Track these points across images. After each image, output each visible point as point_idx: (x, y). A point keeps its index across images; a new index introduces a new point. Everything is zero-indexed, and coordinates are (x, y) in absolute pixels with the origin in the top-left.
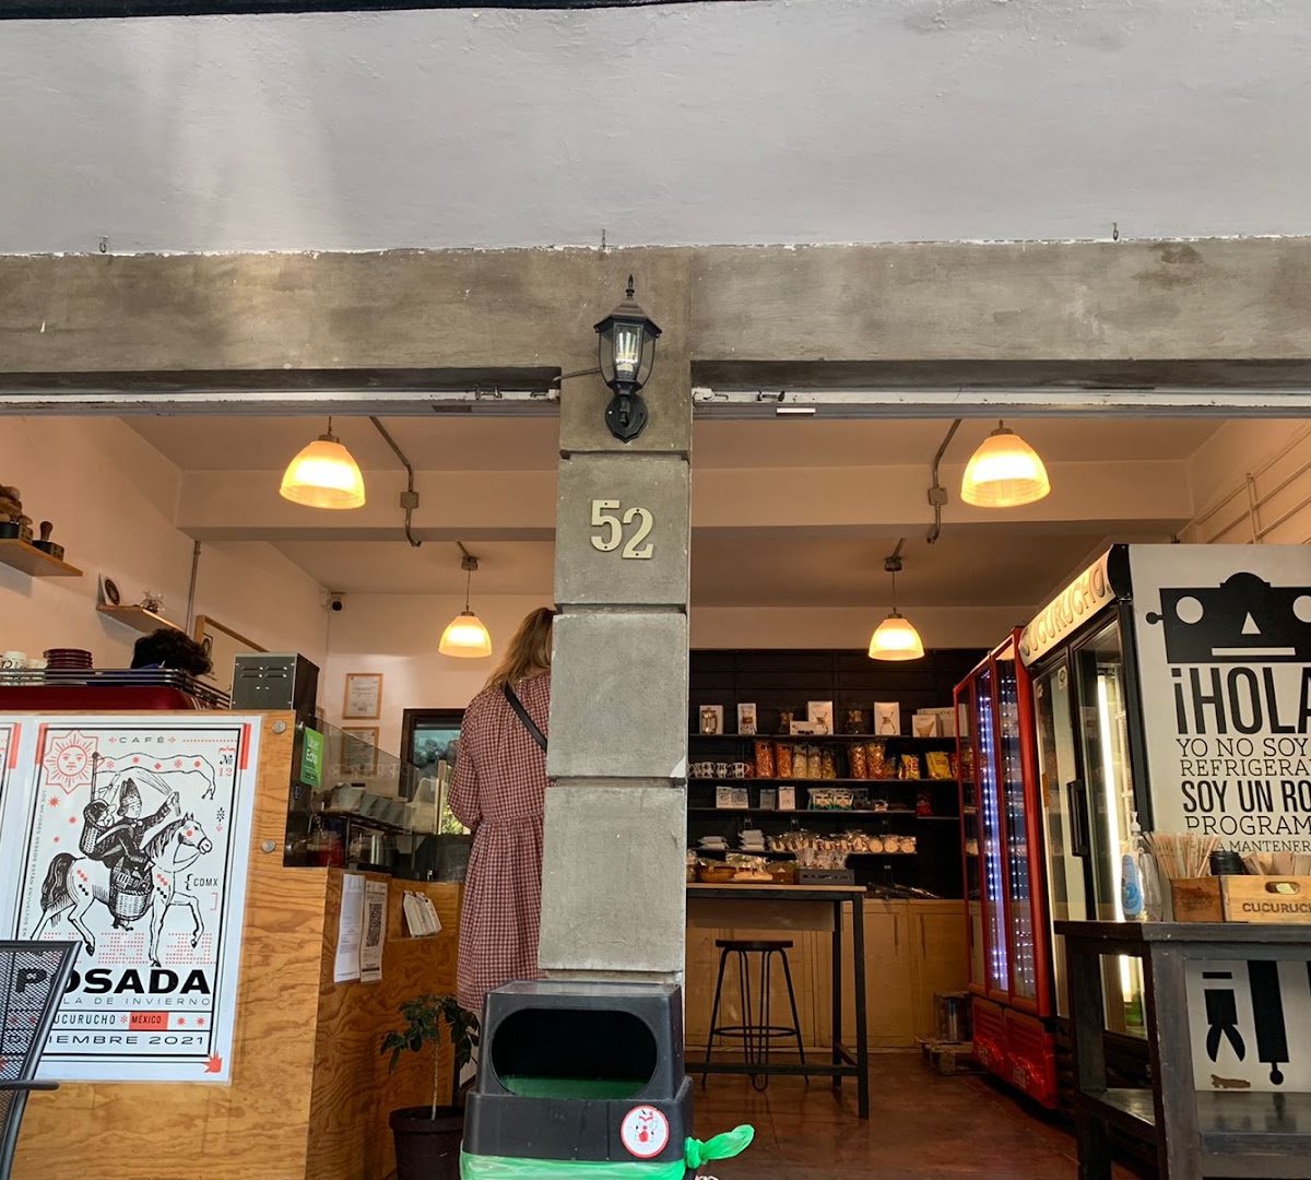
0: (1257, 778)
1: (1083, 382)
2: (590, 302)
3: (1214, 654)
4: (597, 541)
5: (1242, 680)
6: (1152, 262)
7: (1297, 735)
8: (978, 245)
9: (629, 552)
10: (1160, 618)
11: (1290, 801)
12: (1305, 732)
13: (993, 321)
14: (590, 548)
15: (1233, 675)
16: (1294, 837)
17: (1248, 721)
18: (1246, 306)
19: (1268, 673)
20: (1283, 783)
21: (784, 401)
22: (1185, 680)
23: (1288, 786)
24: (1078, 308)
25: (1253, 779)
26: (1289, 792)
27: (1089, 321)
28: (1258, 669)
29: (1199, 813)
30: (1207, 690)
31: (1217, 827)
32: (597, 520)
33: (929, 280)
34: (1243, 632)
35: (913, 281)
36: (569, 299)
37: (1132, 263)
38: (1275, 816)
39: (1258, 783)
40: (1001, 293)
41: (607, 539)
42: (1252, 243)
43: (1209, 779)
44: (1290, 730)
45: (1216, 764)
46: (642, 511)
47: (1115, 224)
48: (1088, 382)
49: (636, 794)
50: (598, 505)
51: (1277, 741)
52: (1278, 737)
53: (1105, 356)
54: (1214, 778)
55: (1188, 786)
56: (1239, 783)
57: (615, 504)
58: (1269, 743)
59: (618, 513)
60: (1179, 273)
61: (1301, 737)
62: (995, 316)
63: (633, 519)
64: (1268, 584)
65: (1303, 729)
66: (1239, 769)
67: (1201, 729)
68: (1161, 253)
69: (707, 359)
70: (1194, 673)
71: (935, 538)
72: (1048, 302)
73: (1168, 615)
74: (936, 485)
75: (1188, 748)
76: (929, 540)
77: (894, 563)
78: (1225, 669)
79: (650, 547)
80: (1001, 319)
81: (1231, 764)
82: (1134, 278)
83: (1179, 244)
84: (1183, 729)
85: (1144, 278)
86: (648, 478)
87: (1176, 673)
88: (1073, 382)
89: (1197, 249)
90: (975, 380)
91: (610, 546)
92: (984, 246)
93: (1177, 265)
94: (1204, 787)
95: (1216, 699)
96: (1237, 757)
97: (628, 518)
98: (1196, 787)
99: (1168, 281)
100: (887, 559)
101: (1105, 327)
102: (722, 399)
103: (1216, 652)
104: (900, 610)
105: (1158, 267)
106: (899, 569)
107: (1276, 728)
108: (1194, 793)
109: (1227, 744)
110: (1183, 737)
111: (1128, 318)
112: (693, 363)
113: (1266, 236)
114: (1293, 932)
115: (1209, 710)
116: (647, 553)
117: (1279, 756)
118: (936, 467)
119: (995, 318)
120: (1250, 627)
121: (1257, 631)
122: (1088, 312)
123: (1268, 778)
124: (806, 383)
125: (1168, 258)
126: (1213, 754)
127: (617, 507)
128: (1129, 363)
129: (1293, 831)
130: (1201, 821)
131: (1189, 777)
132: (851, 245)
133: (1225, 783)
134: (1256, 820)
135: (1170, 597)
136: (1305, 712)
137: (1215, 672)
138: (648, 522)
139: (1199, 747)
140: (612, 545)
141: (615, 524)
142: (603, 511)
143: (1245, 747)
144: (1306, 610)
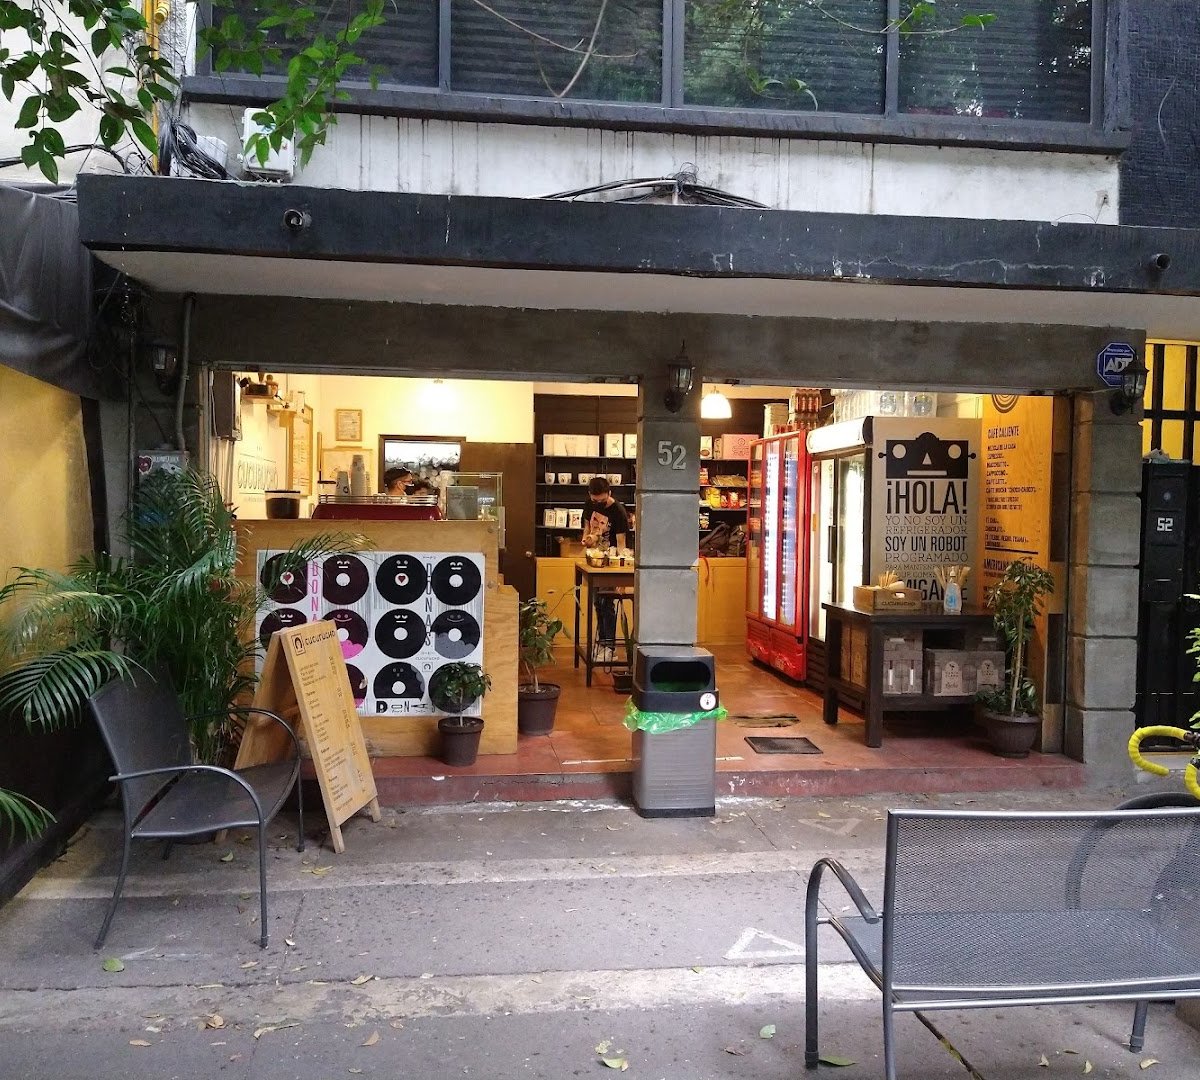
4: (661, 461)
5: (920, 487)
6: (910, 331)
7: (941, 515)
9: (675, 466)
10: (885, 455)
11: (934, 546)
14: (658, 463)
15: (916, 485)
16: (933, 563)
17: (920, 507)
18: (947, 356)
19: (932, 483)
20: (932, 537)
22: (893, 487)
23: (934, 539)
24: (876, 354)
25: (919, 536)
26: (934, 542)
28: (927, 482)
29: (892, 551)
30: (903, 492)
31: (899, 558)
32: (661, 451)
34: (923, 463)
38: (926, 553)
39: (921, 538)
41: (666, 460)
43: (899, 536)
44: (939, 512)
45: (903, 528)
46: (682, 448)
49: (678, 574)
50: (661, 444)
51: (932, 518)
52: (933, 515)
54: (901, 535)
55: (888, 539)
56: (912, 537)
57: (668, 443)
58: (928, 518)
59: (670, 448)
60: (920, 338)
61: (943, 515)
63: (677, 450)
64: (939, 439)
65: (944, 512)
66: (913, 531)
67: (898, 512)
68: (914, 328)
70: (898, 483)
72: (863, 350)
73: (889, 455)
75: (891, 521)
78: (912, 482)
79: (685, 464)
81: (910, 529)
82: (901, 340)
83: (922, 323)
84: (889, 511)
85: (905, 340)
86: (684, 431)
87: (889, 483)
89: (929, 327)
93: (920, 334)
94: (896, 539)
95: (906, 497)
96: (913, 525)
97: (675, 450)
98: (892, 539)
99: (914, 343)
103: (909, 473)
105: (911, 335)
107: (932, 511)
108: (891, 542)
109: (909, 518)
110: (889, 515)
115: (903, 502)
116: (684, 466)
117: (932, 524)
120: (927, 461)
121: (930, 463)
122: (880, 356)
123: (925, 535)
125: (916, 330)
126: (902, 523)
127: (670, 445)
129: (933, 560)
130: (893, 555)
131: (889, 535)
133: (906, 537)
134: (917, 554)
135: (891, 444)
136: (947, 503)
137: (907, 483)
138: (684, 453)
139: (896, 520)
140: (668, 463)
141: (669, 452)
142: (664, 447)
143: (917, 521)
144: (954, 452)
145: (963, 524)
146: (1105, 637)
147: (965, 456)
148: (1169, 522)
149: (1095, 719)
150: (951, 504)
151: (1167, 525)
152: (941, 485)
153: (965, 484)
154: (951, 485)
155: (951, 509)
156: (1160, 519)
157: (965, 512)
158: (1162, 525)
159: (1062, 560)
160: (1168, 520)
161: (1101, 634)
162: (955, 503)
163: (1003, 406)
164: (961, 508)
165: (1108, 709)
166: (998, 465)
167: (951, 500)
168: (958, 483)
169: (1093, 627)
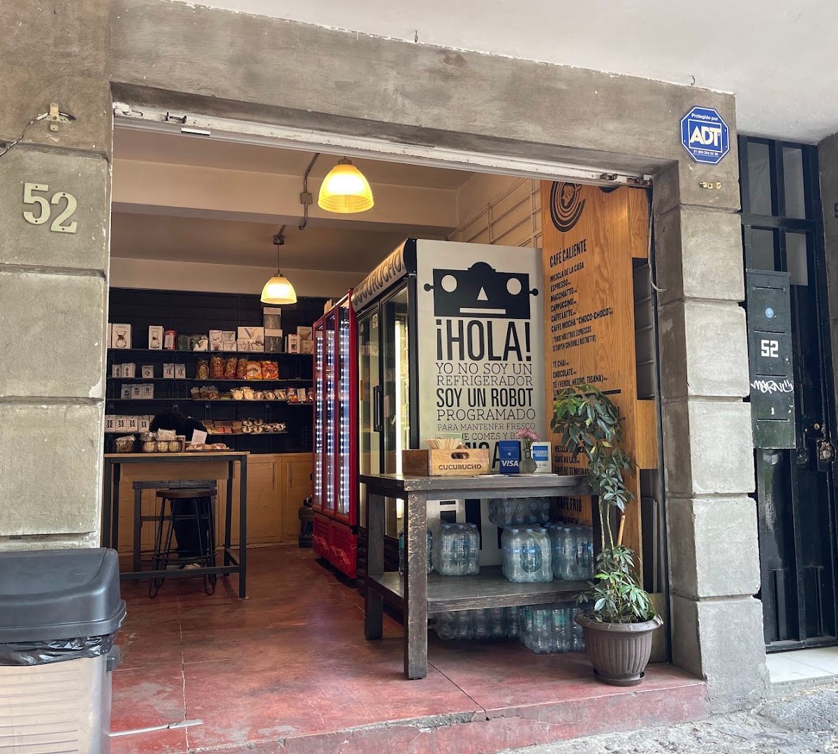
0: (478, 387)
1: (390, 137)
2: (24, 22)
3: (461, 312)
4: (29, 216)
5: (475, 328)
6: (437, 61)
7: (502, 362)
8: (327, 30)
9: (56, 226)
10: (432, 287)
11: (495, 400)
12: (507, 360)
13: (334, 86)
14: (23, 221)
15: (471, 324)
16: (495, 421)
17: (476, 353)
18: (490, 101)
19: (490, 324)
20: (493, 390)
21: (186, 124)
22: (444, 327)
23: (495, 392)
24: (390, 86)
25: (477, 387)
26: (495, 395)
27: (396, 97)
28: (484, 321)
29: (445, 407)
30: (455, 334)
31: (454, 416)
32: (29, 199)
33: (293, 49)
34: (478, 299)
35: (282, 48)
36: (7, 16)
37: (425, 61)
38: (486, 409)
39: (479, 390)
40: (341, 68)
41: (38, 215)
42: (497, 59)
43: (452, 387)
44: (499, 358)
45: (457, 378)
46: (67, 196)
47: (416, 32)
48: (394, 138)
49: (61, 410)
50: (29, 187)
51: (491, 365)
52: (492, 362)
53: (405, 122)
54: (455, 387)
55: (440, 391)
56: (469, 389)
57: (45, 188)
58: (487, 366)
59: (47, 195)
60: (453, 71)
61: (504, 363)
62: (336, 83)
63: (60, 200)
64: (495, 270)
65: (506, 358)
66: (469, 382)
67: (450, 357)
68: (443, 57)
69: (123, 82)
70: (449, 322)
71: (304, 226)
72: (371, 79)
73: (437, 286)
74: (306, 191)
75: (442, 369)
76: (300, 227)
77: (280, 239)
78: (466, 321)
79: (74, 225)
80: (341, 86)
81: (465, 379)
82: (426, 71)
83: (455, 52)
84: (440, 357)
85: (432, 71)
86: (73, 170)
87: (439, 322)
88: (384, 137)
89: (465, 58)
90: (322, 127)
91: (40, 221)
92: (331, 31)
93: (452, 66)
94: (449, 392)
95: (460, 339)
96: (469, 374)
97: (55, 200)
98: (445, 392)
99: (447, 77)
100: (275, 236)
101: (406, 102)
102: (138, 116)
103: (463, 310)
104: (282, 270)
105: (441, 66)
106: (282, 243)
107: (491, 358)
108: (443, 396)
109: (464, 366)
110: (440, 362)
111: (421, 98)
112: (112, 83)
113: (505, 56)
114: (487, 482)
115: (455, 345)
116: (73, 228)
117: (492, 374)
118: (306, 179)
119: (336, 85)
120: (482, 296)
121: (486, 299)
122: (396, 90)
123: (484, 387)
124: (203, 111)
125: (447, 60)
126: (455, 372)
127: (47, 190)
128: (420, 129)
129: (495, 418)
130: (446, 412)
131: (441, 386)
132: (237, 12)
133: (461, 389)
134: (476, 411)
135: (439, 274)
136: (508, 348)
137: (461, 323)
138: (73, 204)
139: (448, 368)
140: (42, 220)
141: (45, 203)
142: (34, 192)
143: (473, 368)
144: (514, 287)
145: (528, 374)
146: (716, 495)
147: (525, 291)
148: (774, 346)
149: (713, 612)
150: (512, 349)
151: (772, 349)
152: (500, 326)
153: (527, 325)
154: (512, 325)
155: (512, 355)
156: (763, 342)
157: (529, 359)
158: (767, 348)
159: (651, 398)
160: (772, 342)
161: (711, 491)
162: (517, 348)
163: (564, 223)
164: (524, 354)
165: (728, 597)
166: (564, 294)
167: (512, 344)
168: (520, 324)
169: (702, 483)
